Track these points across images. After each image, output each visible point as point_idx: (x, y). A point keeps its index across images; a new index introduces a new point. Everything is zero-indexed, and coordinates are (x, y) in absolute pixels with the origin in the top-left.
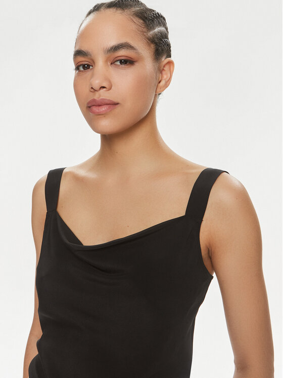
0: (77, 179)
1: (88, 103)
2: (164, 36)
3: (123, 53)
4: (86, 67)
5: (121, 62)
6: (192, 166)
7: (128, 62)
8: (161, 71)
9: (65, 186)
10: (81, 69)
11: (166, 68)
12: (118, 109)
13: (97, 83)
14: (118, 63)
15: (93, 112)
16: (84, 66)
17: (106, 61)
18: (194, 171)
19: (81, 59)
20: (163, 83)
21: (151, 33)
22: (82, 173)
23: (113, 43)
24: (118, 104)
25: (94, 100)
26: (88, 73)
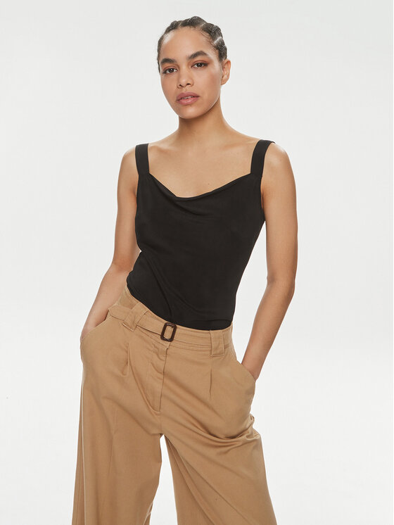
0: (161, 151)
1: (177, 97)
2: (222, 43)
3: (199, 59)
4: (171, 71)
5: (197, 65)
6: (249, 139)
7: (203, 65)
8: (223, 68)
9: (151, 157)
10: (168, 72)
11: (226, 66)
12: (200, 100)
13: (183, 81)
14: (196, 66)
15: (182, 104)
16: (170, 70)
17: (188, 65)
18: (252, 142)
19: (168, 65)
20: (225, 77)
21: (215, 42)
22: (165, 146)
23: (192, 52)
24: (198, 97)
25: (183, 93)
26: (174, 76)
